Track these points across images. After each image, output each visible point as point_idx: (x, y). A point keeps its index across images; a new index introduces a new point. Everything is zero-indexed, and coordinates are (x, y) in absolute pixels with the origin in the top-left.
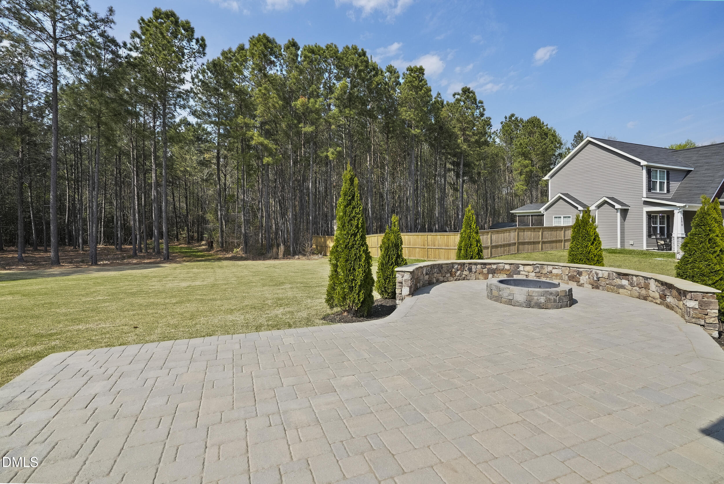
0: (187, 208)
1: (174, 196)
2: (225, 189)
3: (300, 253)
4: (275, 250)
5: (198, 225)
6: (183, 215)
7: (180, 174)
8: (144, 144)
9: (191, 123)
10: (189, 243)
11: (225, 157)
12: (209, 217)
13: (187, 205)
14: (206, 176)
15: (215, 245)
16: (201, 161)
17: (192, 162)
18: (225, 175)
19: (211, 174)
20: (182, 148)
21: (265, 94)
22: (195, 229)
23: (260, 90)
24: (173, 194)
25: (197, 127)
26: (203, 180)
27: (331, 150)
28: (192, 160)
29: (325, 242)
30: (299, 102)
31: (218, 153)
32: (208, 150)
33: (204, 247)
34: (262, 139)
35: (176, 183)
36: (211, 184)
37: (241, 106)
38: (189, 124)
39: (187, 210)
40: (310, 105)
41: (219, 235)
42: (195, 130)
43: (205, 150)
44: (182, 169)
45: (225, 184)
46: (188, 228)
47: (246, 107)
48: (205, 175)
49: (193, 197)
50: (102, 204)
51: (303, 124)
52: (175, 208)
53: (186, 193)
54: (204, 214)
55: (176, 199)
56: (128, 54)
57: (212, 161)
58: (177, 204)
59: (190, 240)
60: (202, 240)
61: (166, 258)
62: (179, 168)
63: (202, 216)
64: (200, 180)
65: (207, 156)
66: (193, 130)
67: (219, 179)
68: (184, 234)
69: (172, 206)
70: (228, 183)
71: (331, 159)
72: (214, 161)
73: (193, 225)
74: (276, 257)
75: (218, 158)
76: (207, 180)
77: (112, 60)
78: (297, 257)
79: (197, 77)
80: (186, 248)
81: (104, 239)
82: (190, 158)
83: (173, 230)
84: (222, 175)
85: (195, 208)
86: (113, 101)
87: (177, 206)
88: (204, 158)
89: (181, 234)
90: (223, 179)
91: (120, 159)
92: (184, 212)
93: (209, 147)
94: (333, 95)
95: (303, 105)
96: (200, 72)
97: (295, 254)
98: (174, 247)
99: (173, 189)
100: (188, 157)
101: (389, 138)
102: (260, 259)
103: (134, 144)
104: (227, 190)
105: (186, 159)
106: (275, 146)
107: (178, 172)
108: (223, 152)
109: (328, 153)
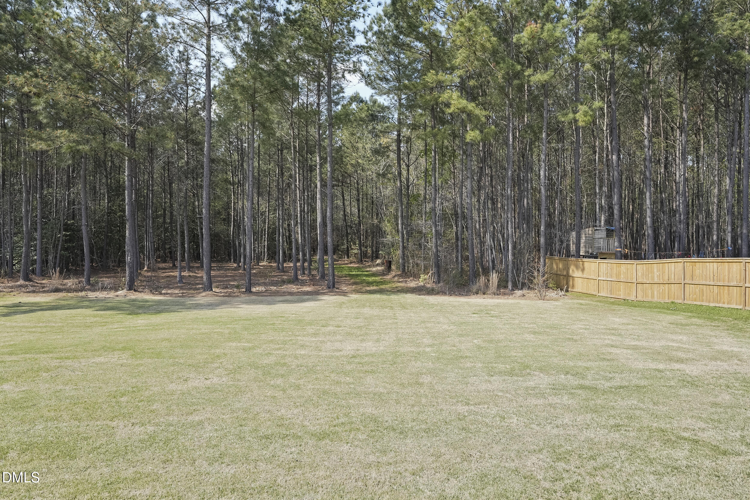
0: (359, 214)
1: (344, 199)
2: (408, 187)
3: (523, 286)
4: (483, 279)
5: (372, 238)
6: (355, 224)
7: (350, 169)
8: (307, 132)
9: (364, 99)
10: (361, 261)
11: (409, 140)
12: (387, 227)
13: (359, 211)
14: (382, 170)
15: (393, 267)
16: (376, 149)
17: (365, 152)
18: (408, 166)
19: (389, 165)
20: (353, 134)
21: (469, 30)
22: (369, 243)
23: (462, 24)
24: (343, 196)
25: (372, 104)
26: (378, 175)
27: (582, 108)
28: (365, 149)
29: (567, 269)
30: (525, 35)
31: (399, 135)
32: (385, 132)
33: (379, 268)
34: (464, 102)
35: (346, 183)
36: (389, 180)
37: (431, 59)
38: (362, 101)
39: (359, 217)
40: (545, 34)
41: (399, 252)
42: (368, 109)
43: (381, 132)
44: (353, 162)
45: (408, 180)
46: (360, 241)
47: (439, 59)
48: (382, 168)
49: (367, 199)
50: (266, 211)
51: (532, 70)
52: (345, 215)
53: (359, 194)
54: (380, 222)
55: (347, 203)
56: (287, 8)
57: (391, 148)
58: (348, 210)
59: (362, 257)
60: (377, 258)
61: (331, 287)
62: (351, 159)
63: (377, 226)
64: (374, 175)
65: (384, 141)
66: (366, 108)
67: (400, 174)
68: (355, 250)
69: (342, 213)
70: (411, 179)
71: (581, 124)
72: (394, 147)
73: (366, 238)
74: (484, 291)
75: (399, 141)
76: (384, 175)
77: (269, 21)
78: (519, 293)
79: (371, 28)
80: (358, 268)
81: (268, 254)
82: (363, 147)
83: (343, 244)
84: (404, 166)
85: (369, 214)
86: (269, 73)
87: (348, 213)
88: (380, 144)
89: (352, 249)
90: (404, 173)
91: (282, 154)
92: (356, 219)
93: (387, 127)
94: (587, 11)
95: (532, 37)
96: (374, 23)
97: (515, 286)
98: (343, 268)
99: (342, 189)
100: (360, 145)
101: (687, 79)
102: (460, 295)
103: (296, 131)
104: (410, 188)
105: (358, 149)
106: (484, 113)
107: (349, 166)
108: (406, 132)
109: (577, 115)
